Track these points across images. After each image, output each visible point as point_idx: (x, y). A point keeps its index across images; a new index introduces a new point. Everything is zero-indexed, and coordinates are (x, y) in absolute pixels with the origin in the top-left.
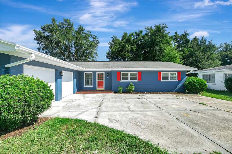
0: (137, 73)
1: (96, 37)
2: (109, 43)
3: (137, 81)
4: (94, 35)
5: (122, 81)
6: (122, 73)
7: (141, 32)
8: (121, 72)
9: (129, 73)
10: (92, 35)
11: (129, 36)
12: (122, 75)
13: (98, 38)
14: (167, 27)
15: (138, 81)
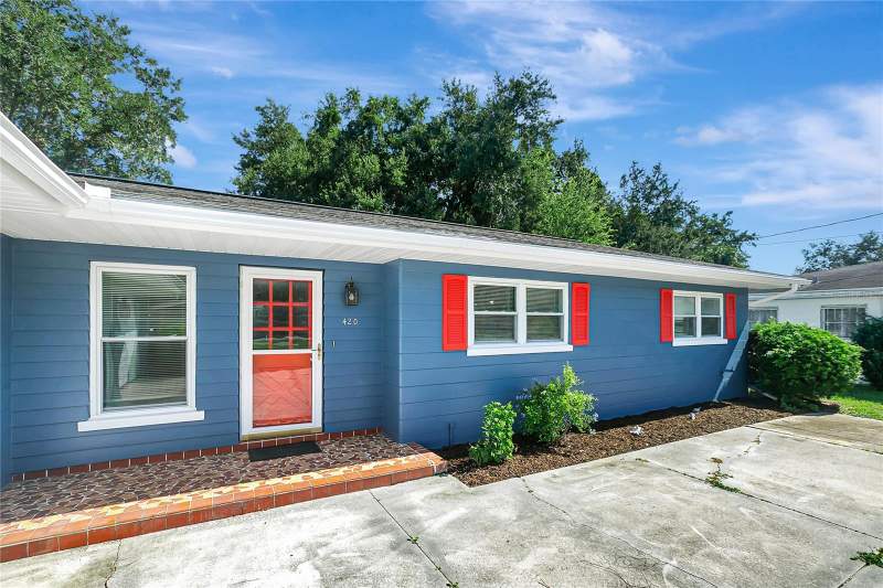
0: (564, 287)
1: (165, 74)
2: (242, 139)
3: (564, 346)
4: (153, 62)
5: (474, 349)
7: (420, 105)
8: (471, 282)
10: (135, 52)
11: (368, 110)
12: (477, 306)
13: (177, 85)
14: (554, 97)
15: (569, 349)
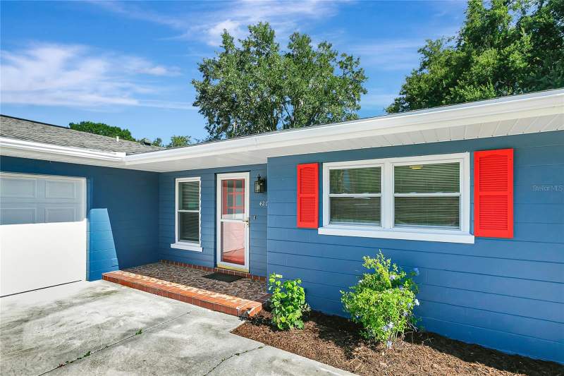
3: (462, 235)
5: (329, 229)
6: (332, 173)
8: (327, 167)
9: (387, 167)
12: (333, 189)
15: (471, 240)
